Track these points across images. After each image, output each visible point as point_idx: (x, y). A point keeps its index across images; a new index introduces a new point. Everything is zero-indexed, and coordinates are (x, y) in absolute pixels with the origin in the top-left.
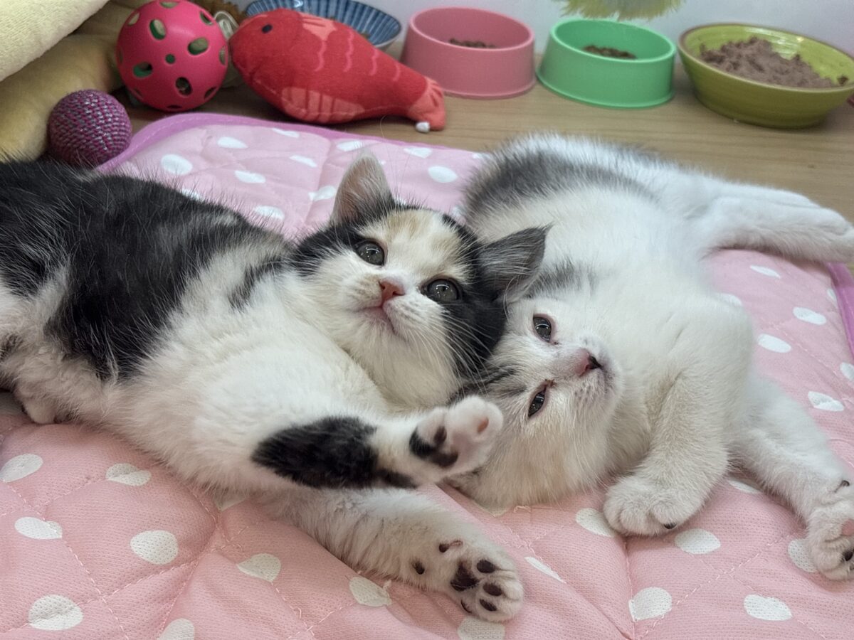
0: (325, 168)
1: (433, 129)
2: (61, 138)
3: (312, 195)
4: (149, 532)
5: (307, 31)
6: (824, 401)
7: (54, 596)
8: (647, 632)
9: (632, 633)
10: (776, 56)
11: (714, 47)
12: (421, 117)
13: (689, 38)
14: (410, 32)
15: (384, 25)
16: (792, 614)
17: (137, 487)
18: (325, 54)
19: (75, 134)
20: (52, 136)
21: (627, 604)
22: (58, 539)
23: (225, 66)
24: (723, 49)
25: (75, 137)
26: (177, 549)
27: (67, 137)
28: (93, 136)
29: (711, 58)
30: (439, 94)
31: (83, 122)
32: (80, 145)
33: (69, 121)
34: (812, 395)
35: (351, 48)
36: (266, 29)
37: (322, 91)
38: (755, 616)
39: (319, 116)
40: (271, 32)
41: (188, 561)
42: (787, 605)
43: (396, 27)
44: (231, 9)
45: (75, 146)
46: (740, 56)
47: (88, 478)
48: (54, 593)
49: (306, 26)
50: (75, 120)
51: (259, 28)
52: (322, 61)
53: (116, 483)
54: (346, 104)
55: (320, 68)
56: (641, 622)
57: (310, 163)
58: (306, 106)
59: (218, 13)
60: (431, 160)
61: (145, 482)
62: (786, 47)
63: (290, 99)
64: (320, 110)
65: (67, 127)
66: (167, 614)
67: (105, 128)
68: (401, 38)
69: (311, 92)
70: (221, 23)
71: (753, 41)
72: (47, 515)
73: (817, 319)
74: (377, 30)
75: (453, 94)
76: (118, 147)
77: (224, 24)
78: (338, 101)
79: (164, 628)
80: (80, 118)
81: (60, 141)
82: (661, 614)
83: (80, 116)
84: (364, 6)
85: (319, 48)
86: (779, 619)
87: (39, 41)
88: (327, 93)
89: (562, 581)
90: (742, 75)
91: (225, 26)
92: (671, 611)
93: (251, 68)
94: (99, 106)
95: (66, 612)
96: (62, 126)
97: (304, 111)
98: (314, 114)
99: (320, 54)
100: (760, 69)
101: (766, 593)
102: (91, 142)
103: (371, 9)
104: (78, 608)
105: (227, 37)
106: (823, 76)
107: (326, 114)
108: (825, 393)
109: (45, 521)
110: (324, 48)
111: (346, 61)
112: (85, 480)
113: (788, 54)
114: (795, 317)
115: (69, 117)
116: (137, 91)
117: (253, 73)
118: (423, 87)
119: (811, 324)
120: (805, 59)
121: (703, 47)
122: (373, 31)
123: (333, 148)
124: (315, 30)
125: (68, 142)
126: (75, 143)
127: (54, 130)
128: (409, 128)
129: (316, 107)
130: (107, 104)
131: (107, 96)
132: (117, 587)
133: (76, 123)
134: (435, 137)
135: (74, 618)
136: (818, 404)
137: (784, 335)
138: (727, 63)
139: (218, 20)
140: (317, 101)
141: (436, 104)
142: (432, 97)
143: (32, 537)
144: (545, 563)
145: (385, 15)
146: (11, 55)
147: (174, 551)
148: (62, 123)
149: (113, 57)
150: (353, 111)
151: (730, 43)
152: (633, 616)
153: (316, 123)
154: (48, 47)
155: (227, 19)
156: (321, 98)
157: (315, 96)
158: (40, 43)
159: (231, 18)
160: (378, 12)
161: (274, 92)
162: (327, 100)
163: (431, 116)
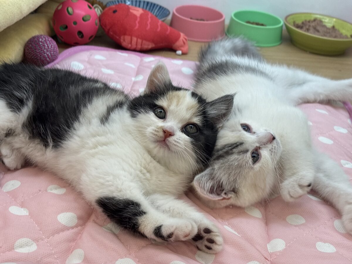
0: (138, 68)
1: (184, 54)
2: (30, 54)
3: (133, 79)
4: (65, 213)
5: (132, 13)
6: (347, 164)
7: (25, 238)
8: (275, 257)
9: (269, 258)
10: (324, 26)
11: (299, 22)
12: (178, 49)
13: (289, 19)
14: (174, 14)
15: (163, 12)
16: (336, 250)
17: (60, 195)
18: (139, 23)
19: (35, 53)
20: (26, 54)
21: (266, 246)
22: (27, 216)
23: (97, 27)
24: (303, 23)
25: (35, 54)
26: (77, 220)
27: (32, 54)
28: (43, 53)
29: (298, 27)
30: (186, 39)
31: (39, 47)
32: (37, 57)
33: (33, 47)
34: (343, 162)
35: (150, 20)
36: (115, 12)
37: (138, 37)
38: (321, 251)
39: (136, 47)
40: (117, 13)
41: (81, 225)
42: (334, 246)
43: (168, 13)
44: (100, 4)
45: (35, 58)
46: (309, 26)
47: (40, 191)
48: (25, 237)
49: (131, 11)
50: (35, 47)
51: (111, 11)
52: (137, 25)
53: (51, 193)
54: (147, 43)
55: (137, 27)
56: (273, 253)
57: (132, 66)
58: (131, 43)
59: (95, 6)
60: (183, 65)
61: (64, 193)
62: (329, 22)
63: (124, 40)
64: (136, 45)
65: (32, 50)
66: (73, 247)
67: (48, 50)
68: (170, 18)
69: (133, 37)
70: (96, 9)
71: (315, 20)
72: (22, 205)
73: (344, 131)
74: (160, 14)
75: (191, 40)
76: (53, 59)
77: (97, 10)
78: (144, 42)
79: (71, 253)
80: (37, 46)
81: (29, 56)
82: (281, 250)
83: (38, 45)
84: (155, 5)
85: (136, 20)
86: (331, 252)
87: (21, 12)
89: (239, 236)
90: (311, 33)
91: (98, 11)
92: (285, 249)
93: (108, 27)
94: (45, 41)
95: (30, 245)
96: (30, 49)
97: (130, 45)
98: (134, 46)
99: (137, 22)
100: (318, 31)
101: (325, 242)
102: (42, 56)
103: (158, 5)
104: (35, 244)
105: (98, 15)
106: (344, 34)
107: (139, 47)
108: (348, 161)
109: (22, 208)
110: (138, 19)
111: (147, 25)
112: (39, 191)
113: (329, 25)
114: (334, 130)
115: (33, 46)
116: (61, 37)
117: (109, 30)
118: (179, 36)
119: (341, 133)
120: (337, 27)
121: (294, 22)
122: (159, 14)
123: (142, 60)
124: (135, 12)
125: (33, 56)
126: (35, 56)
127: (27, 51)
129: (135, 43)
130: (48, 40)
131: (49, 37)
132: (52, 236)
133: (36, 48)
134: (184, 56)
135: (33, 248)
136: (345, 165)
137: (331, 137)
138: (304, 28)
139: (95, 8)
140: (135, 41)
141: (184, 43)
142: (183, 40)
143: (16, 214)
144: (232, 228)
145: (163, 8)
146: (10, 18)
147: (75, 221)
148: (30, 48)
149: (51, 23)
150: (150, 46)
151: (306, 21)
152: (269, 251)
153: (135, 50)
154: (25, 15)
155: (99, 8)
156: (137, 40)
157: (135, 39)
158: (22, 13)
159: (100, 8)
160: (160, 7)
161: (118, 38)
162: (140, 41)
163: (182, 48)
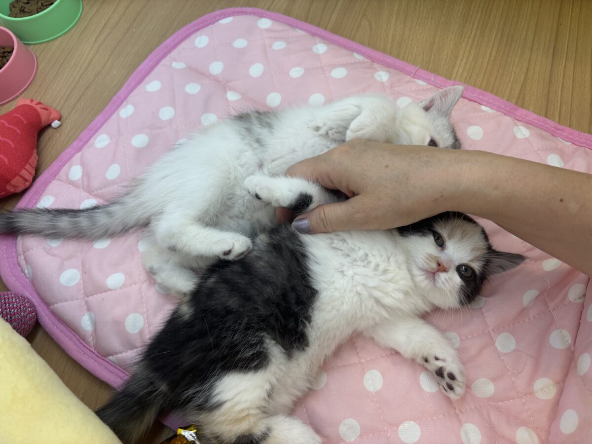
12: (49, 122)
30: (40, 103)
34: (376, 78)
37: (23, 167)
39: (32, 177)
55: (6, 160)
58: (26, 180)
63: (15, 187)
64: (31, 174)
67: (24, 311)
69: (20, 174)
75: (21, 93)
78: (30, 161)
88: (25, 165)
97: (27, 183)
98: (30, 178)
107: (33, 172)
114: (319, 54)
128: (49, 132)
129: (29, 176)
140: (27, 173)
141: (46, 109)
142: (41, 108)
156: (26, 170)
157: (24, 173)
161: (4, 193)
162: (27, 167)
163: (52, 116)
